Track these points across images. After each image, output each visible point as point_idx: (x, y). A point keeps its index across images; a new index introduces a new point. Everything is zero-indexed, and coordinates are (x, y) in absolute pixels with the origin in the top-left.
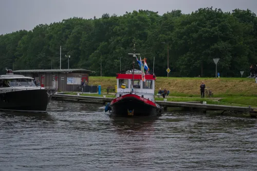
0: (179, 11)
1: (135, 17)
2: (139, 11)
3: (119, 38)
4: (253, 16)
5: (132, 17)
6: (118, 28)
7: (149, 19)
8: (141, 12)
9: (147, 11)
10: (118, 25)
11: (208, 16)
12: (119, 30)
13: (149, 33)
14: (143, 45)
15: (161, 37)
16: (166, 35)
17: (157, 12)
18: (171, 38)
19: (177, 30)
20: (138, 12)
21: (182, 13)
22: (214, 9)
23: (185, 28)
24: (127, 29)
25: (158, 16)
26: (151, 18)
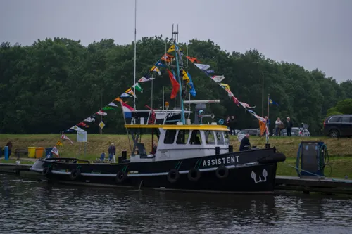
0: (112, 41)
1: (49, 48)
2: (55, 38)
3: (25, 78)
4: (216, 50)
5: (46, 47)
6: (23, 63)
7: (69, 52)
8: (57, 40)
9: (65, 39)
10: (24, 59)
11: (155, 48)
12: (25, 67)
13: (69, 70)
14: (62, 88)
15: (89, 77)
16: (95, 74)
17: (79, 41)
18: (102, 79)
19: (112, 67)
20: (53, 40)
21: (116, 43)
22: (163, 39)
23: (123, 64)
24: (37, 64)
25: (81, 47)
26: (72, 50)
